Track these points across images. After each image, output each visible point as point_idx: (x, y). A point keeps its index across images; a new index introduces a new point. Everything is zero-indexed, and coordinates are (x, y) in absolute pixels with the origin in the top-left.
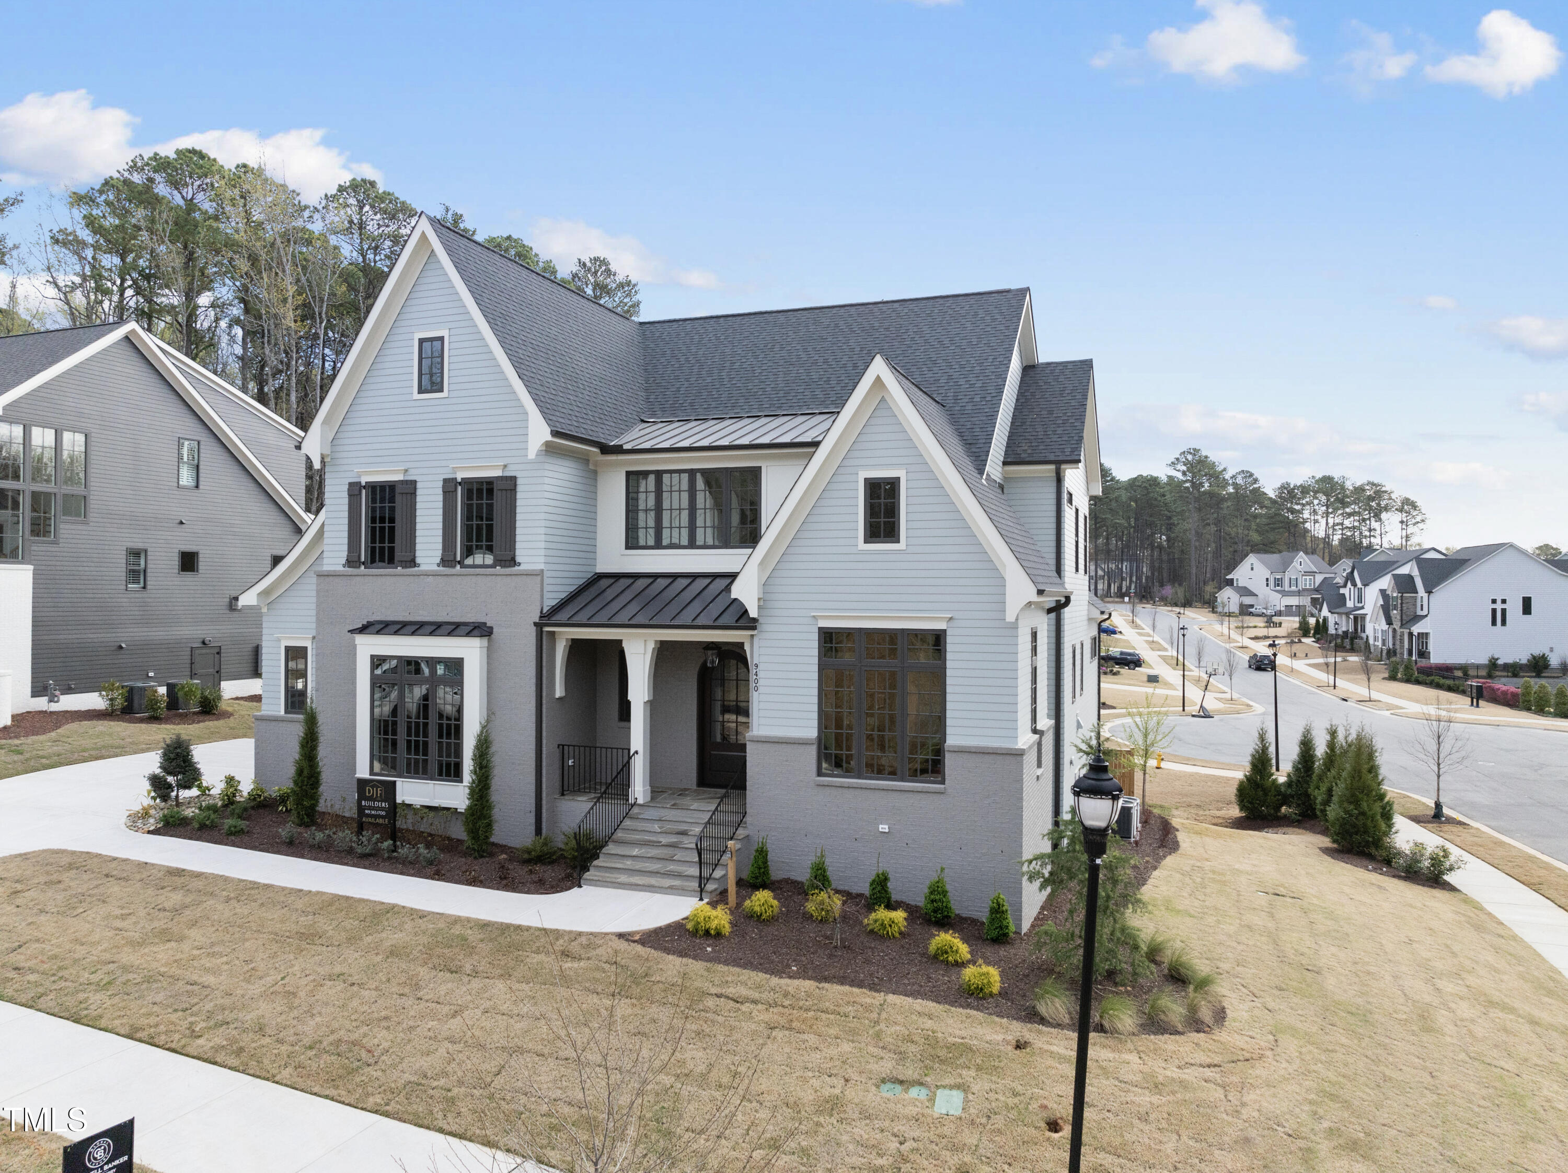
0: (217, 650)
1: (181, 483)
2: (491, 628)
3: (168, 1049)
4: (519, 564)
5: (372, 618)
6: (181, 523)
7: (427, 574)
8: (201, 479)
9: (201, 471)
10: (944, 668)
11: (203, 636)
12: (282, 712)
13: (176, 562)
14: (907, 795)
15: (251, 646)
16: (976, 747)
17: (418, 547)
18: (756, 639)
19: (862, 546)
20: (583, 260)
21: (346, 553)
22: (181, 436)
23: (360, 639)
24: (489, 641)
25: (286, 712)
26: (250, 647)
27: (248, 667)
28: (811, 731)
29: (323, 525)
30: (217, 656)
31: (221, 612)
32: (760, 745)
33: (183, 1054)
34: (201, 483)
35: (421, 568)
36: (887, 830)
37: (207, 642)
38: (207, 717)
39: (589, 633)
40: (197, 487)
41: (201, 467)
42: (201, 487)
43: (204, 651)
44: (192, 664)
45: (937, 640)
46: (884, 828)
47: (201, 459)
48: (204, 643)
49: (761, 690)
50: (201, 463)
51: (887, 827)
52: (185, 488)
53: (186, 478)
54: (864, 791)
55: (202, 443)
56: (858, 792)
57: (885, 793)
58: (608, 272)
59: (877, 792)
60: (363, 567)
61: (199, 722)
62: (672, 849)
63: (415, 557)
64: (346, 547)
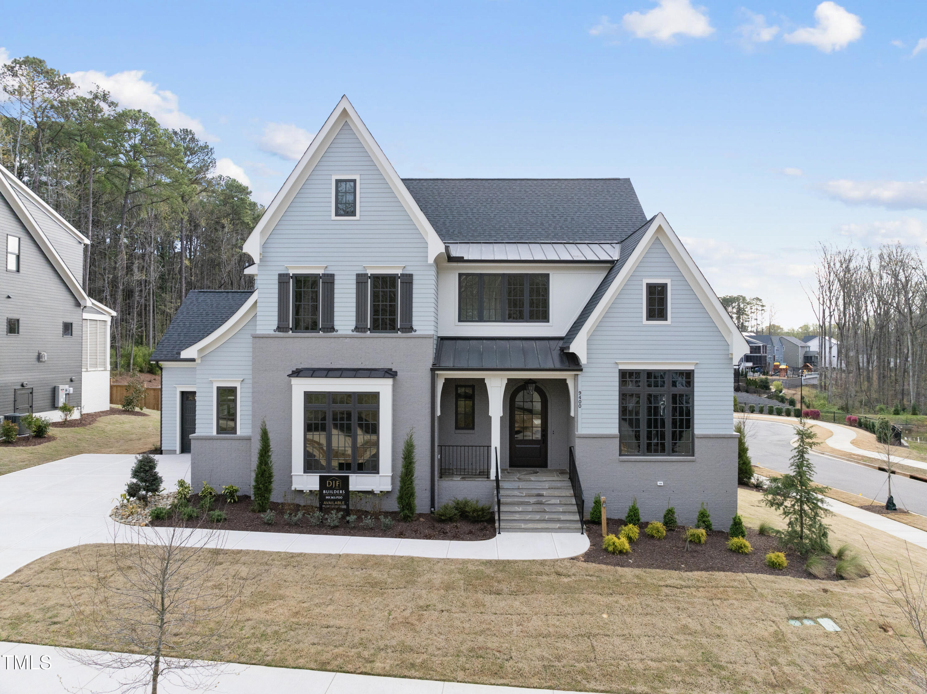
0: (30, 391)
1: (9, 268)
2: (396, 372)
3: (361, 673)
4: (416, 331)
5: (300, 367)
6: (9, 297)
7: (346, 337)
8: (21, 266)
9: (21, 260)
10: (693, 392)
11: (22, 381)
12: (214, 433)
13: (4, 327)
14: (674, 464)
15: (50, 387)
16: (713, 435)
17: (335, 318)
18: (580, 378)
19: (645, 322)
20: (176, 130)
21: (277, 323)
22: (8, 233)
23: (295, 381)
24: (394, 381)
25: (218, 433)
26: (49, 389)
27: (48, 402)
28: (615, 431)
29: (256, 302)
30: (30, 395)
31: (33, 363)
32: (584, 440)
33: (373, 675)
34: (21, 269)
35: (338, 333)
36: (662, 485)
37: (25, 385)
38: (39, 440)
39: (466, 374)
40: (18, 271)
41: (21, 257)
42: (21, 271)
43: (23, 392)
44: (15, 401)
45: (688, 376)
46: (659, 483)
47: (21, 251)
48: (22, 385)
49: (583, 407)
50: (21, 254)
51: (662, 482)
52: (11, 271)
53: (12, 266)
54: (649, 463)
55: (21, 239)
56: (644, 464)
57: (661, 463)
58: (193, 139)
59: (656, 463)
60: (291, 332)
61: (40, 444)
62: (539, 505)
63: (333, 325)
64: (276, 318)
